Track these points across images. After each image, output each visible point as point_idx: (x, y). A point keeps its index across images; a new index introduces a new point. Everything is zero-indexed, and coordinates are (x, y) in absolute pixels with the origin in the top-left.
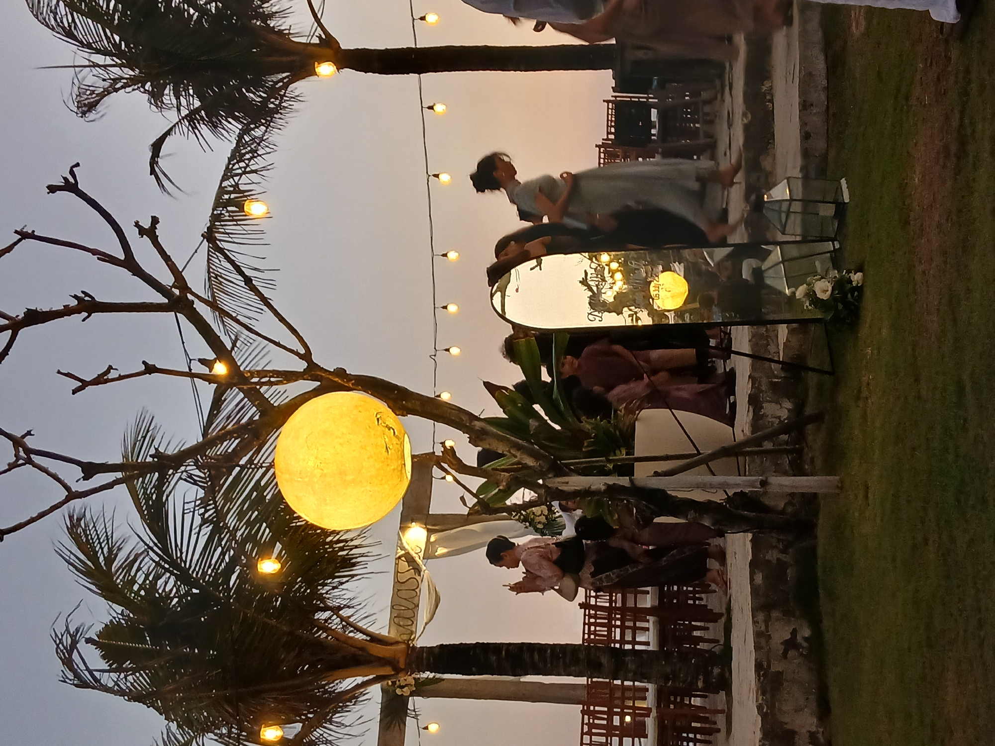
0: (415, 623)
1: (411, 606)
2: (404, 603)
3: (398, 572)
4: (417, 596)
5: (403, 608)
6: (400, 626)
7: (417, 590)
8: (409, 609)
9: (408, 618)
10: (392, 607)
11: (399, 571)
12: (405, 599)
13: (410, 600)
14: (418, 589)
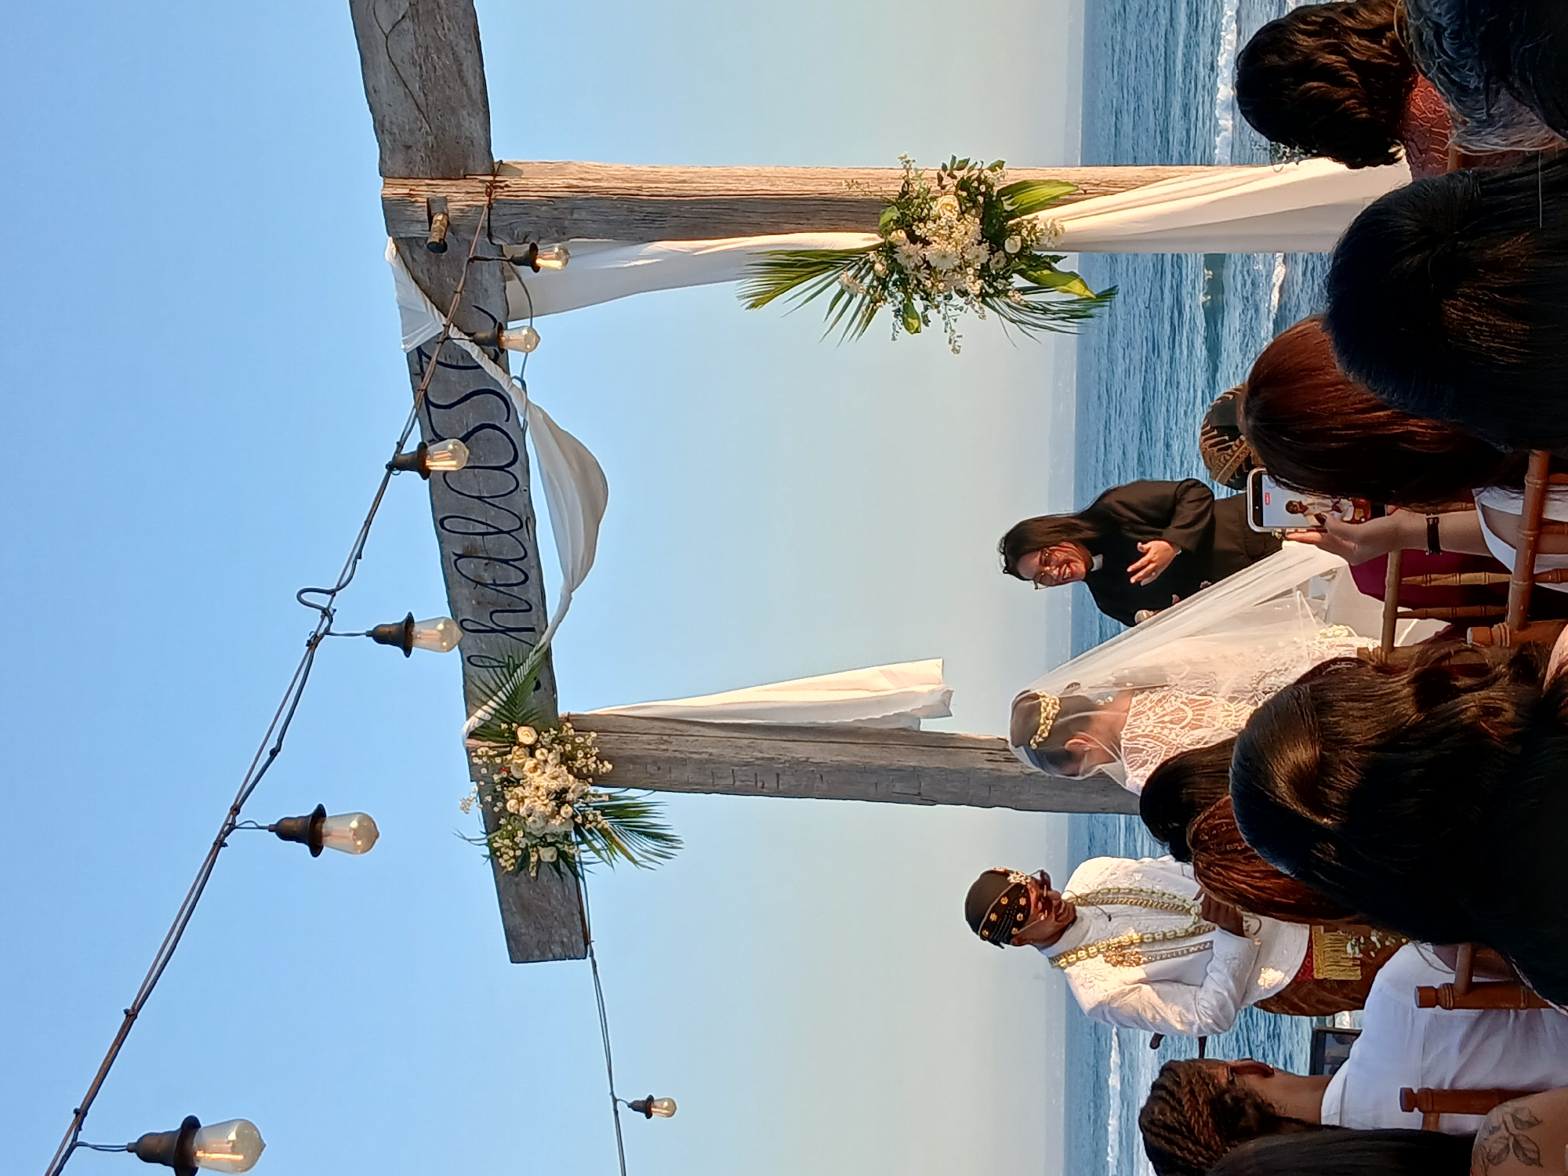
0: (533, 575)
1: (509, 523)
2: (477, 510)
3: (428, 403)
4: (521, 486)
5: (482, 529)
6: (486, 585)
7: (516, 469)
8: (501, 532)
9: (506, 562)
10: (440, 524)
11: (431, 399)
12: (480, 498)
13: (496, 501)
14: (518, 463)
